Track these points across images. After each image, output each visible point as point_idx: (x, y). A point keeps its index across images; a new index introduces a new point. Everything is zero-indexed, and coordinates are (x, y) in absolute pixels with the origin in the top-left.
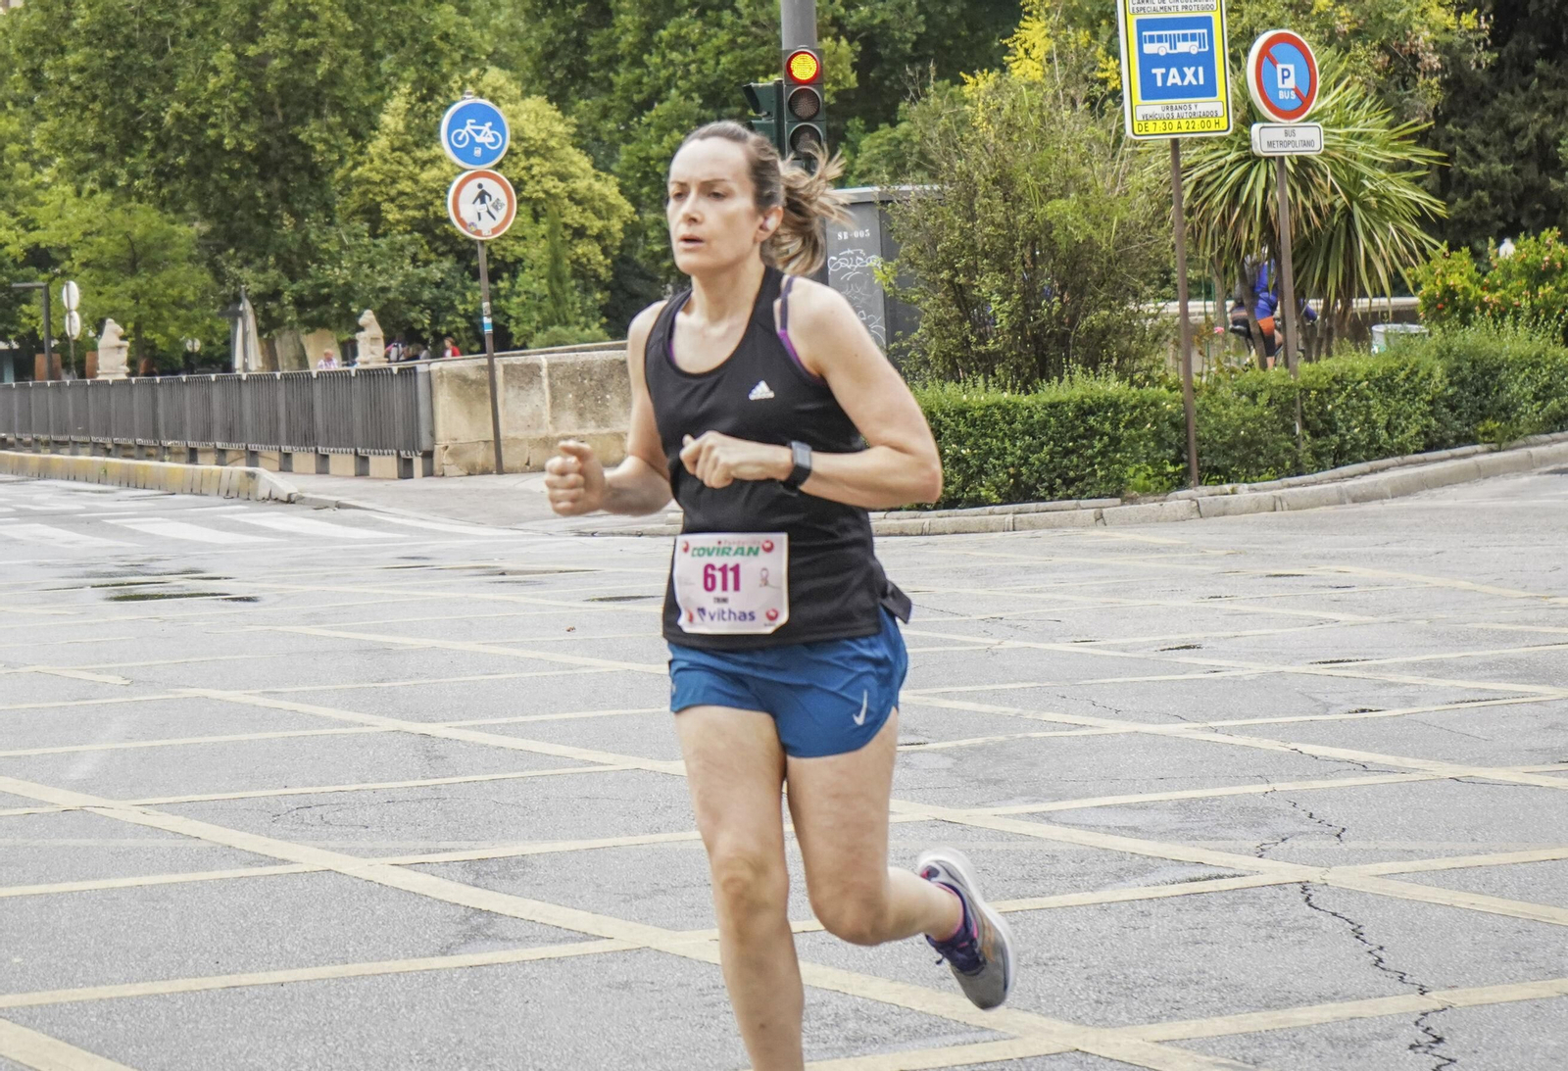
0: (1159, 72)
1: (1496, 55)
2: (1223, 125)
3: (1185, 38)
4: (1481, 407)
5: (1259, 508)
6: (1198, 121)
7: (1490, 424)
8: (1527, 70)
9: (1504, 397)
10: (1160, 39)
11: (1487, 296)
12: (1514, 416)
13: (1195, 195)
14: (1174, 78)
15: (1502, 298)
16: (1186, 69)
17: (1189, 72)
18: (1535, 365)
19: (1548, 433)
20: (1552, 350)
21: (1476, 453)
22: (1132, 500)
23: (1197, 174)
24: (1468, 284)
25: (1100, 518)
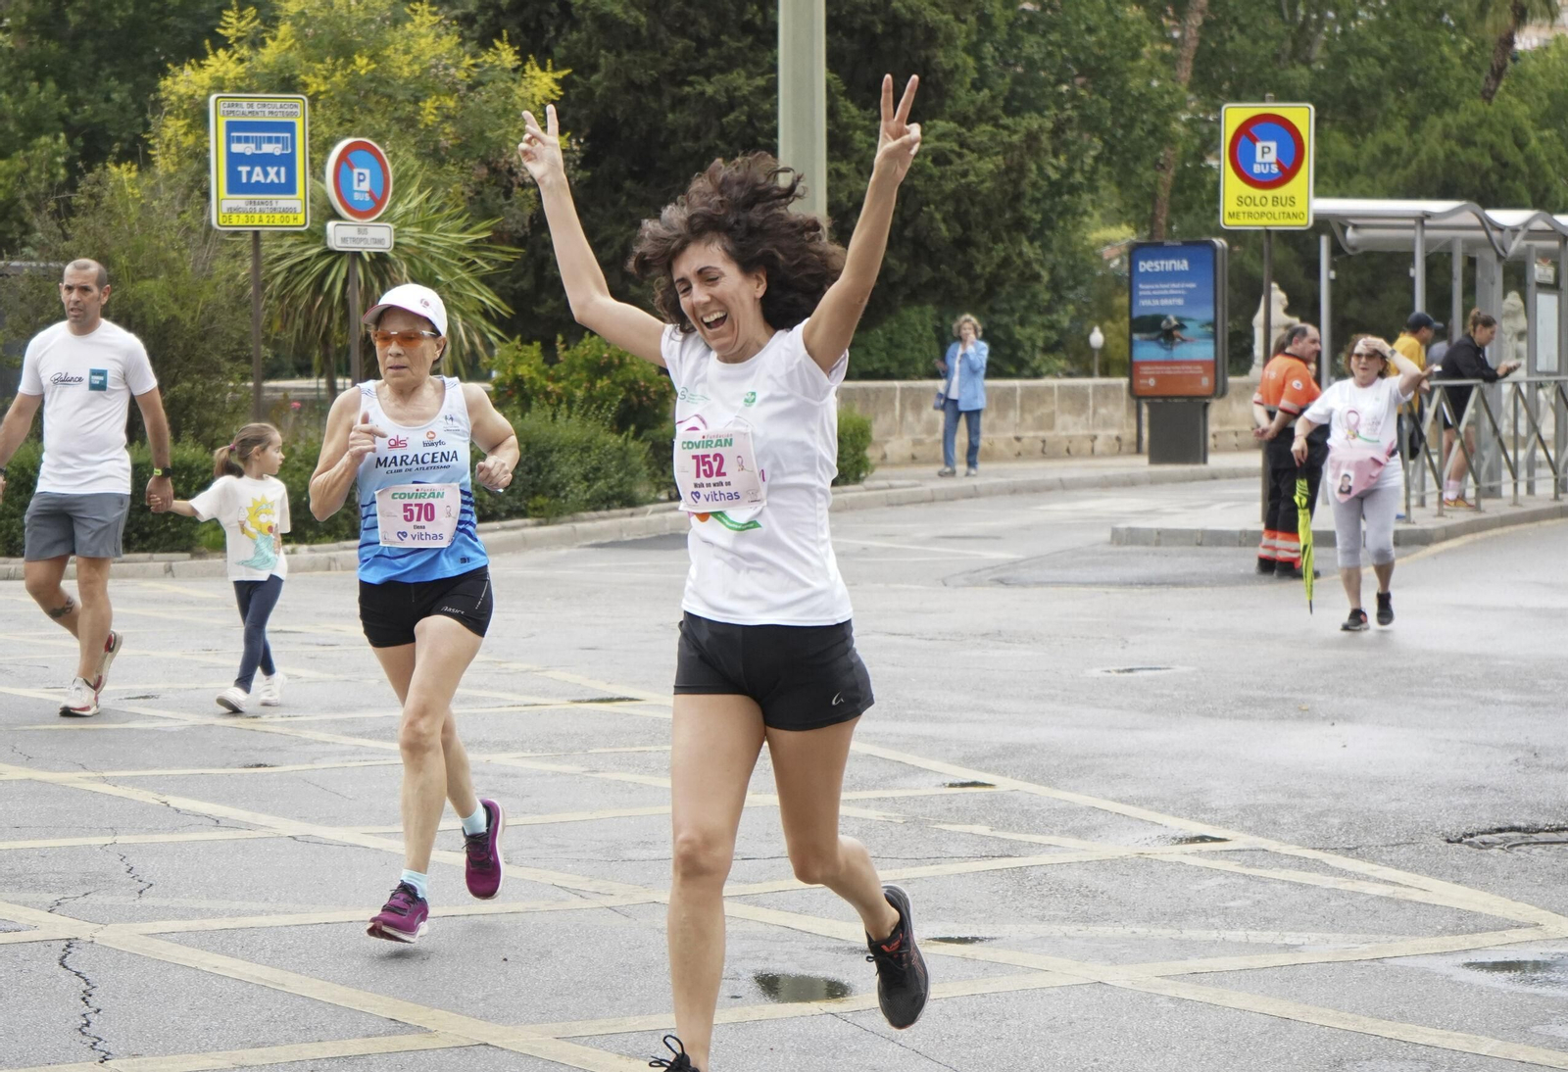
0: (244, 169)
1: (589, 174)
2: (301, 220)
3: (270, 140)
4: (533, 485)
5: (314, 566)
6: (278, 216)
7: (540, 500)
8: (618, 188)
9: (554, 477)
10: (247, 140)
11: (551, 386)
12: (562, 494)
13: (286, 283)
14: (258, 175)
15: (564, 388)
16: (269, 169)
17: (272, 171)
18: (586, 449)
19: (595, 509)
20: (602, 438)
21: (526, 526)
22: (200, 555)
23: (287, 263)
24: (534, 375)
25: (169, 570)
